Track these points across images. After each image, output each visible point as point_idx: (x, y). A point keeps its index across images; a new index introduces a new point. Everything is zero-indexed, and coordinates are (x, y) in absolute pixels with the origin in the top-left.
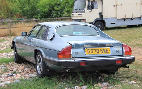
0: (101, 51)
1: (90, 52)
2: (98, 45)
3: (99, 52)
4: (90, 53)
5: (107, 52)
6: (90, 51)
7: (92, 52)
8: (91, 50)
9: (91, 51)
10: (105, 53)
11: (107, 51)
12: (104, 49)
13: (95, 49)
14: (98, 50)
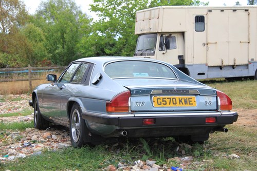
0: (180, 101)
1: (160, 102)
2: (175, 91)
3: (176, 104)
4: (161, 104)
5: (190, 104)
6: (161, 100)
7: (164, 103)
8: (163, 99)
9: (163, 101)
10: (186, 105)
11: (189, 101)
12: (185, 98)
13: (170, 99)
14: (174, 100)
